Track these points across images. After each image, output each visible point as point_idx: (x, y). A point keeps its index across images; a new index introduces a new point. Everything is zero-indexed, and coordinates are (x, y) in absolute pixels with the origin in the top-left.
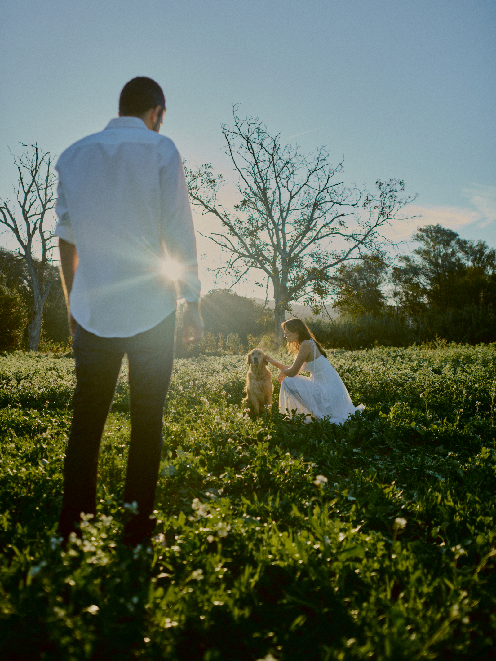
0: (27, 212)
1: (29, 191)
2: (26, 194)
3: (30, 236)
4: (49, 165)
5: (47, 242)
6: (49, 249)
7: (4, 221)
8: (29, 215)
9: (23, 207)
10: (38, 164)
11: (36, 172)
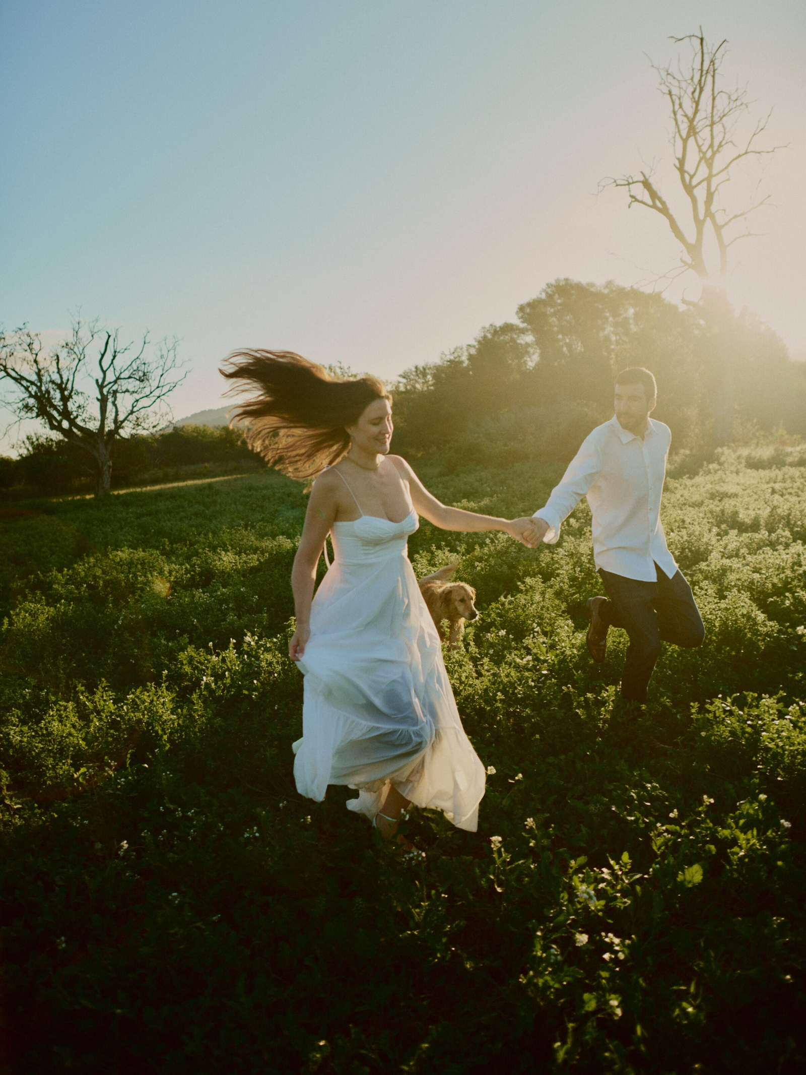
0: (692, 177)
1: (688, 136)
2: (685, 141)
3: (699, 224)
4: (713, 76)
5: (724, 231)
6: (729, 245)
7: (650, 203)
8: (694, 182)
9: (681, 169)
10: (704, 72)
11: (701, 90)
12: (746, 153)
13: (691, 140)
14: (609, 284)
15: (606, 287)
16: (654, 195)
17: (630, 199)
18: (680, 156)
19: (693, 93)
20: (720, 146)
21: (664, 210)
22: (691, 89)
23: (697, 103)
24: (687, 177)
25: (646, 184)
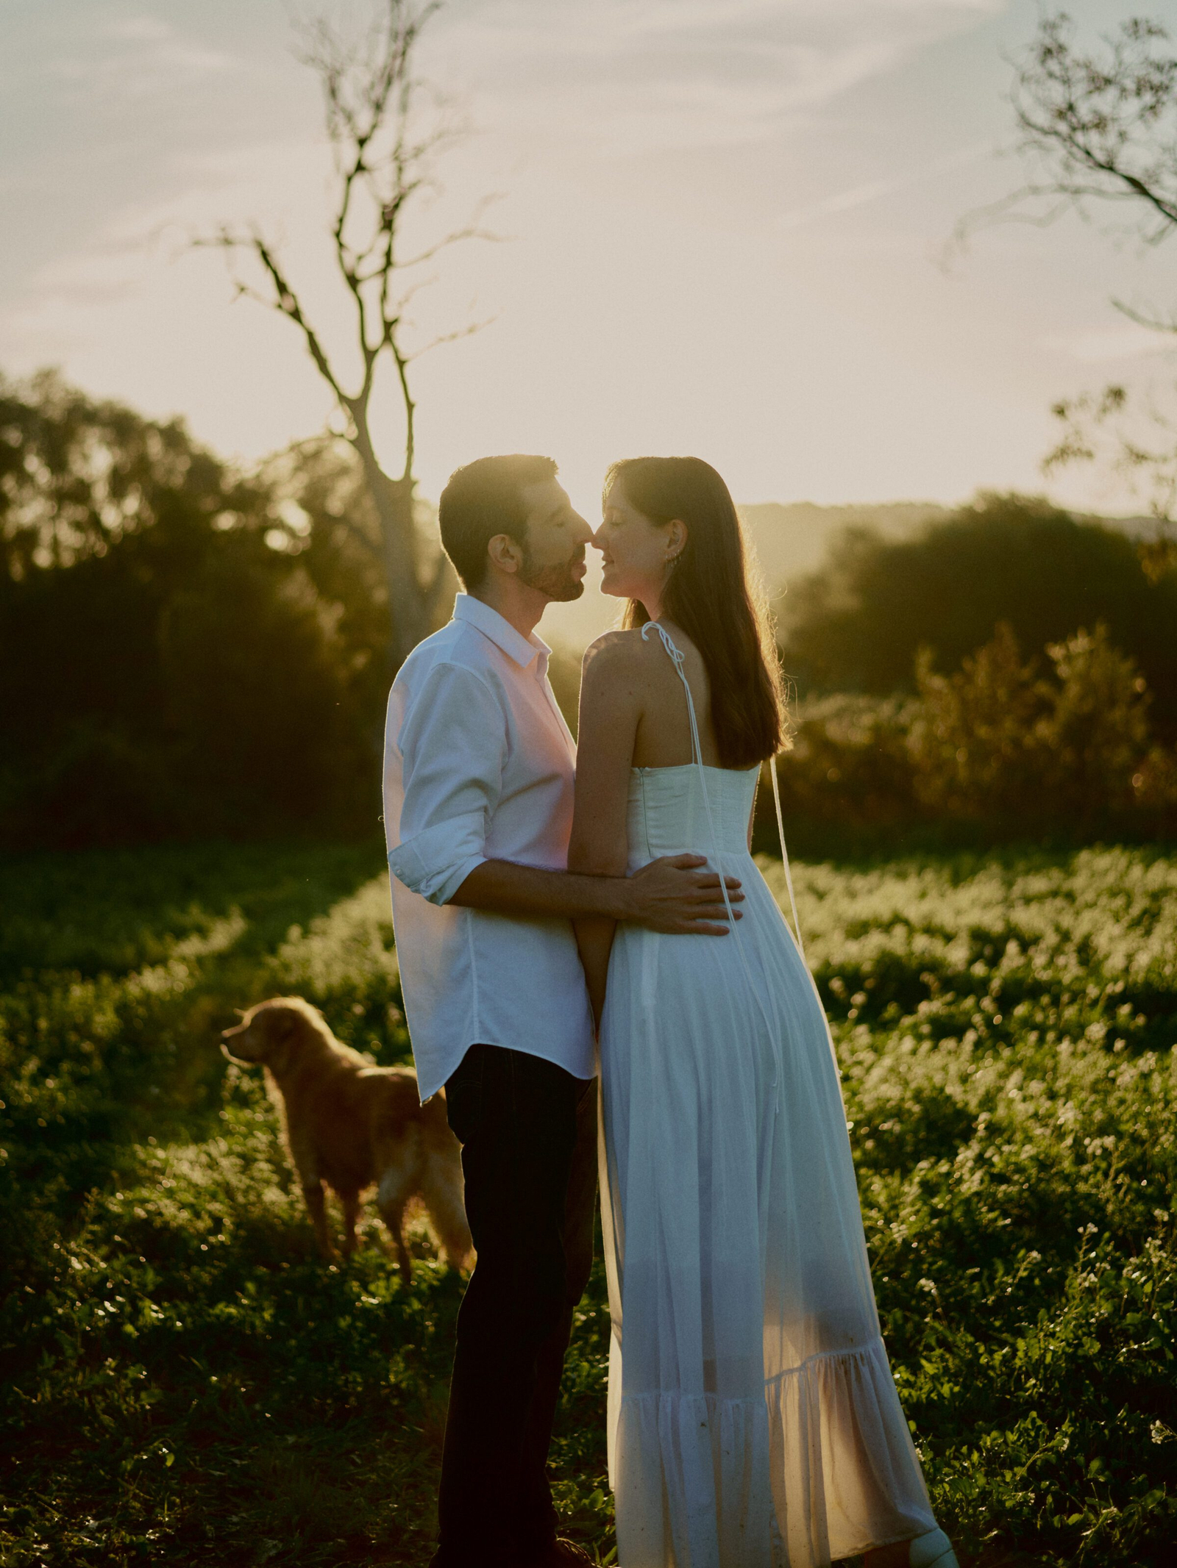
0: (360, 258)
2: (349, 179)
3: (370, 355)
8: (361, 272)
9: (338, 235)
11: (389, 82)
12: (468, 233)
13: (360, 182)
14: (46, 377)
15: (34, 386)
16: (282, 288)
17: (233, 291)
18: (337, 209)
19: (372, 86)
20: (413, 186)
21: (296, 314)
22: (366, 79)
23: (378, 107)
24: (349, 259)
25: (264, 255)
